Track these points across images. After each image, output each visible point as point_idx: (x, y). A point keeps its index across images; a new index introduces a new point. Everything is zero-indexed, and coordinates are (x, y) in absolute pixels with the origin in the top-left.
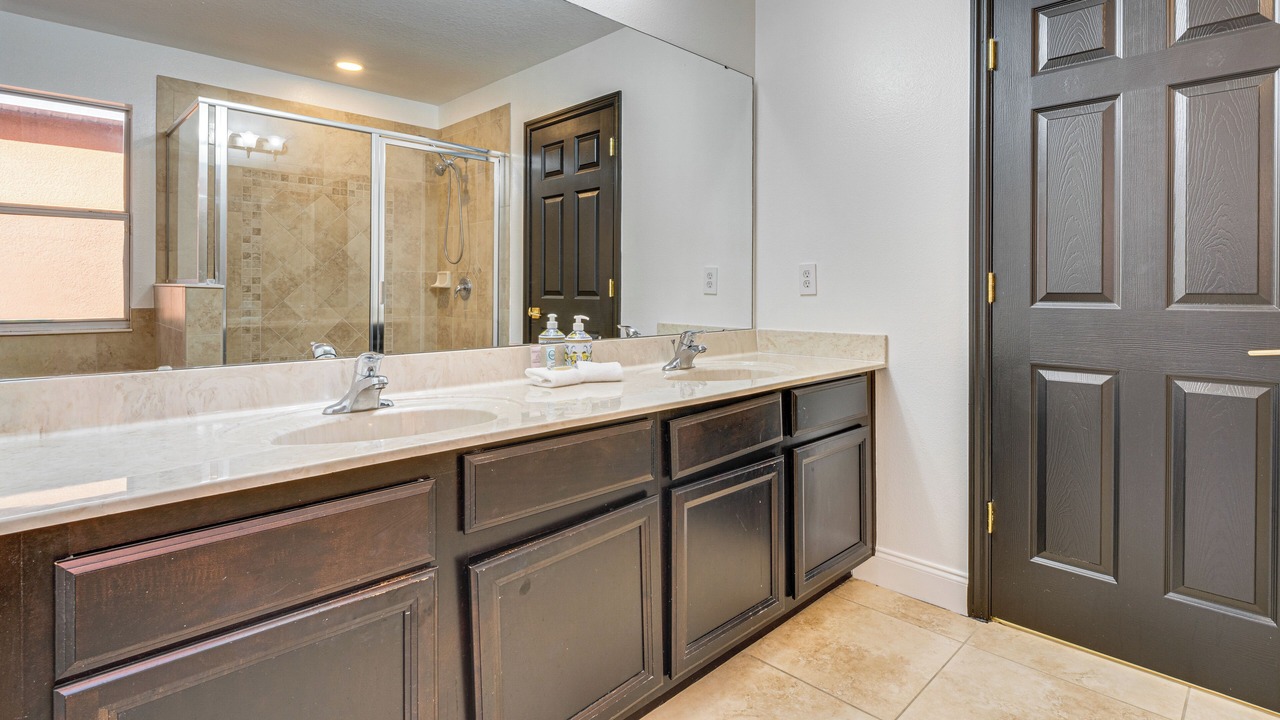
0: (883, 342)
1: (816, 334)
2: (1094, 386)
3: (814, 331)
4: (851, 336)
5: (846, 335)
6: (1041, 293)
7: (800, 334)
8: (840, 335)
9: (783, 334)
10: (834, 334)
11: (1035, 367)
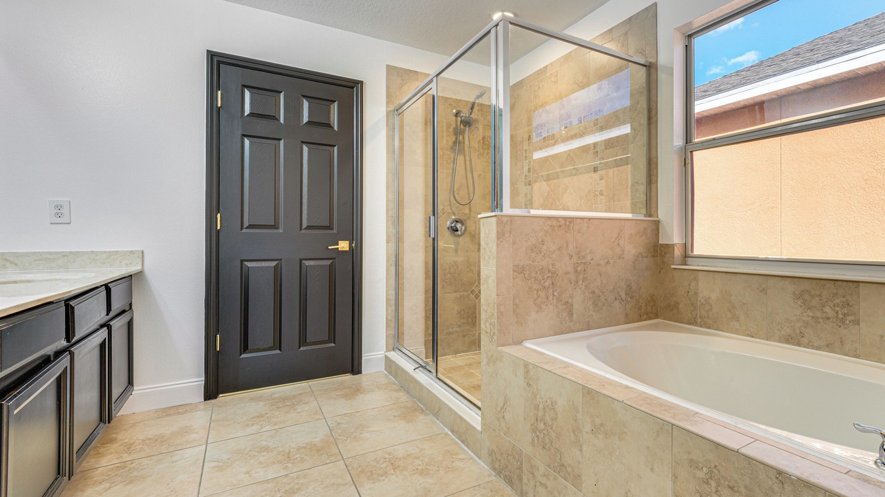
0: (141, 255)
1: (70, 252)
2: (271, 267)
3: (68, 251)
4: (110, 252)
5: (105, 252)
6: (246, 224)
7: (51, 253)
8: (98, 252)
9: (27, 254)
10: (92, 252)
11: (242, 261)
